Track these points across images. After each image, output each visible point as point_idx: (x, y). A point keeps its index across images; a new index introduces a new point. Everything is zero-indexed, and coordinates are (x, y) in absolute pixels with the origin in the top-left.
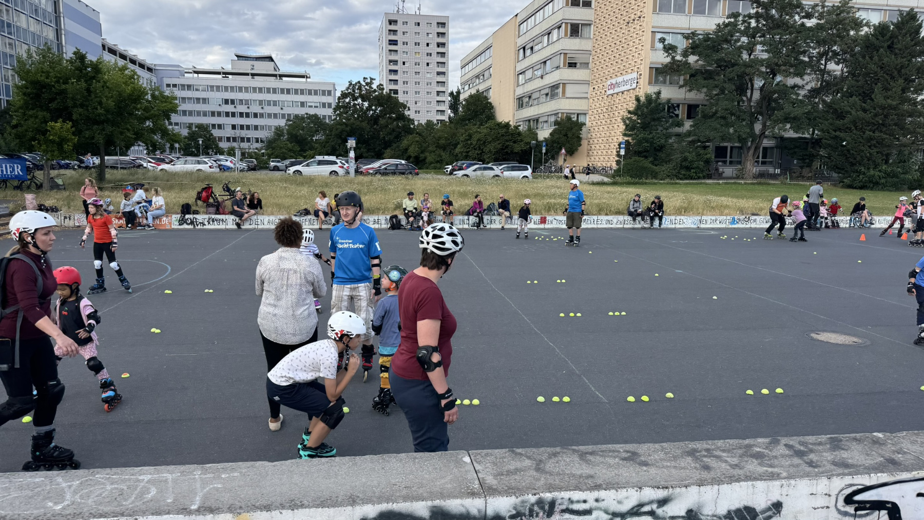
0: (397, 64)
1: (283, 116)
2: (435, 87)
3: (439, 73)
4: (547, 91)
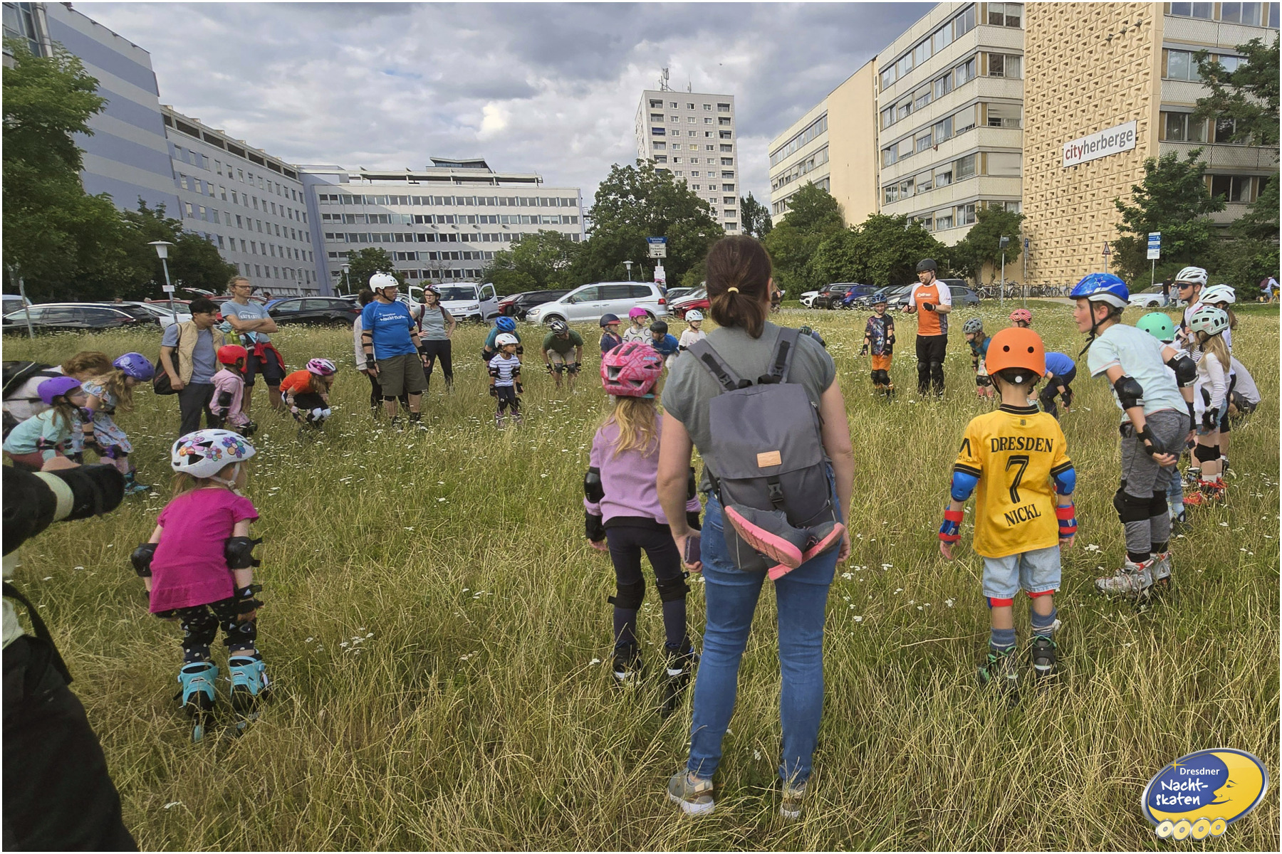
1: (507, 237)
4: (948, 168)
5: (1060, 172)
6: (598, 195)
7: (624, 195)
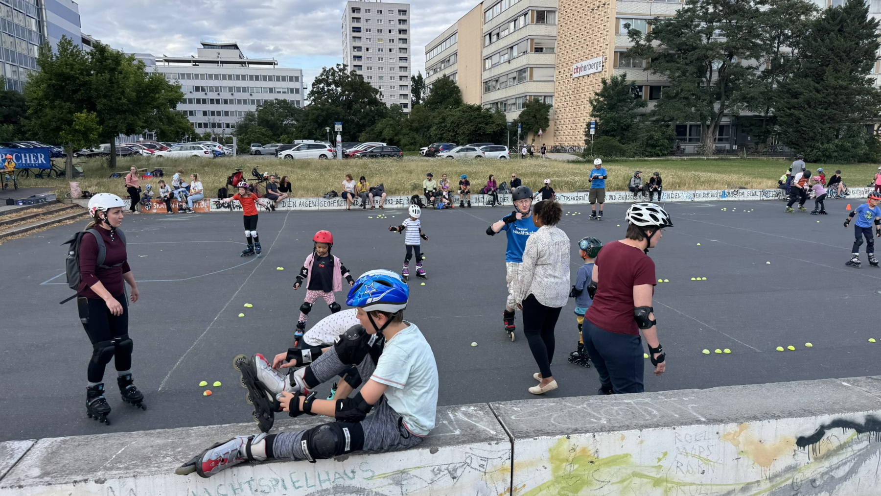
0: (361, 51)
1: (253, 102)
2: (398, 72)
3: (401, 59)
4: (514, 75)
5: (571, 81)
6: (313, 85)
7: (329, 85)
